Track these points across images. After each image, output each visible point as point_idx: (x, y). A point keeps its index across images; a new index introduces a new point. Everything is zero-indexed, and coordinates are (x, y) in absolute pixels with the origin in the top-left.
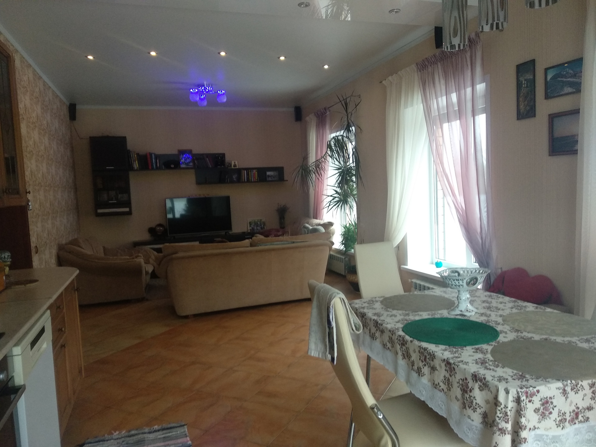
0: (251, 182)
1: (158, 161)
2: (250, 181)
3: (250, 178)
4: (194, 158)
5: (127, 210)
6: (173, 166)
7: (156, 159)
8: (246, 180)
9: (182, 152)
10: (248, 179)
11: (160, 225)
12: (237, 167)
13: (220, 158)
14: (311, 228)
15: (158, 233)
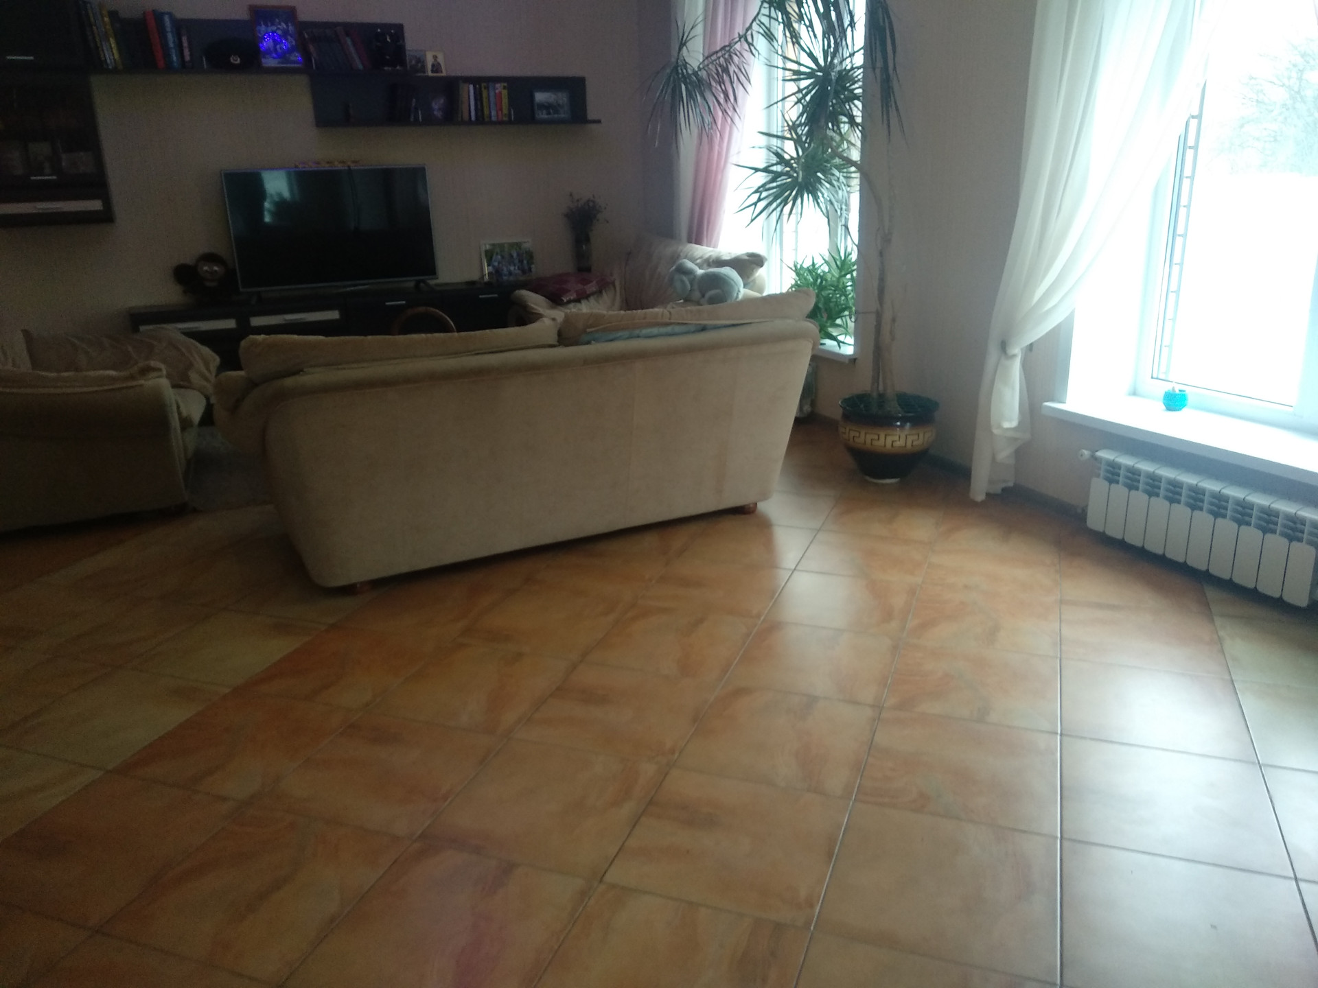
0: (491, 123)
1: (184, 40)
2: (486, 120)
3: (486, 112)
4: (306, 36)
5: (96, 205)
6: (238, 61)
7: (179, 36)
8: (473, 118)
9: (261, 15)
10: (479, 114)
11: (210, 258)
12: (444, 74)
13: (389, 40)
14: (700, 272)
15: (208, 284)
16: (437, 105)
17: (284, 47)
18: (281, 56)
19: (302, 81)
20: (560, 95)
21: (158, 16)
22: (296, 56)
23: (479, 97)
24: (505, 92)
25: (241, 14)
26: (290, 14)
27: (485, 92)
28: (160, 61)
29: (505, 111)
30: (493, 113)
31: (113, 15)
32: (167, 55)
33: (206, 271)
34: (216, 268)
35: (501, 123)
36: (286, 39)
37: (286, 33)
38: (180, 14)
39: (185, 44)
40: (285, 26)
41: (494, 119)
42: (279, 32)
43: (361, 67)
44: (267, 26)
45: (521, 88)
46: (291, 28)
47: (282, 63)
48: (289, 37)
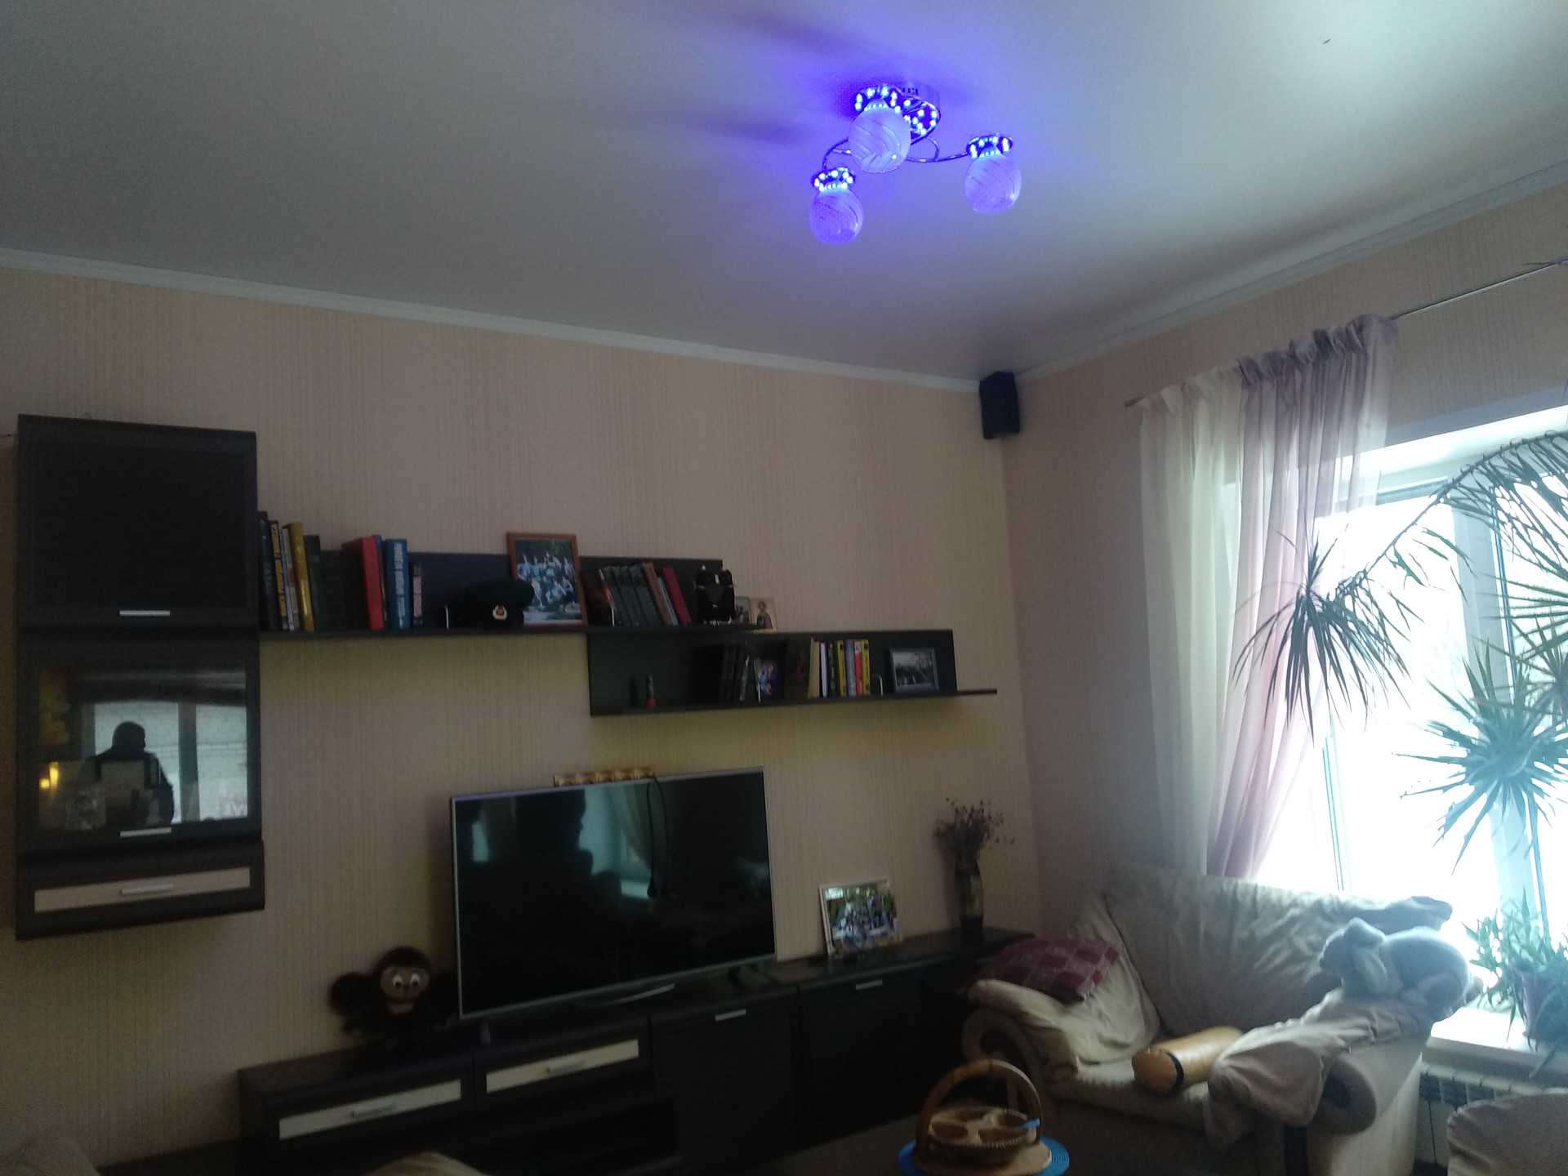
0: (848, 698)
1: (417, 582)
2: (843, 694)
3: (842, 683)
4: (602, 577)
5: (237, 879)
6: (505, 617)
7: (410, 576)
8: (825, 694)
9: (526, 546)
10: (833, 687)
11: (402, 957)
12: (774, 630)
13: (717, 581)
14: (1387, 939)
15: (398, 1009)
16: (763, 673)
17: (556, 593)
18: (552, 608)
19: (575, 646)
20: (923, 655)
21: (386, 548)
22: (573, 608)
23: (832, 662)
24: (866, 654)
25: (493, 545)
26: (567, 546)
27: (840, 654)
28: (377, 617)
29: (867, 681)
30: (853, 685)
31: (312, 542)
32: (389, 605)
33: (398, 984)
34: (415, 977)
35: (860, 698)
36: (560, 581)
37: (560, 574)
38: (417, 546)
39: (417, 590)
40: (559, 564)
41: (853, 693)
42: (550, 572)
43: (674, 621)
44: (533, 563)
45: (882, 643)
46: (567, 567)
47: (554, 618)
48: (564, 580)
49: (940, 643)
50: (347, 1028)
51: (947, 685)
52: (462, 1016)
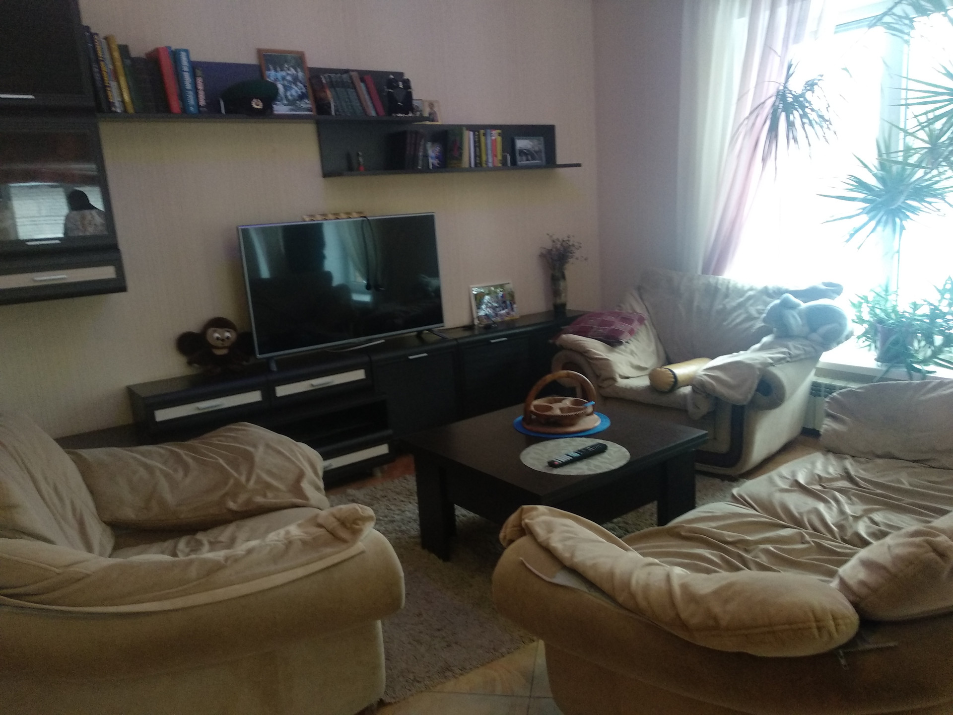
0: (489, 169)
1: (200, 81)
2: (484, 165)
3: (484, 158)
5: (107, 272)
6: (259, 106)
7: (194, 76)
8: (473, 165)
9: (270, 59)
10: (478, 161)
13: (401, 86)
14: (803, 306)
15: (219, 352)
16: (433, 151)
17: (294, 94)
18: (291, 103)
19: (309, 130)
20: (536, 142)
21: (175, 55)
22: (307, 104)
23: (477, 144)
24: (499, 139)
25: (249, 58)
26: (299, 60)
27: (483, 139)
28: (175, 105)
29: (500, 157)
30: (490, 160)
31: (124, 50)
32: (182, 97)
33: (218, 338)
34: (227, 334)
35: (495, 169)
36: (296, 85)
37: (295, 80)
38: (198, 56)
39: (200, 87)
40: (295, 72)
41: (490, 165)
42: (289, 78)
43: (373, 113)
44: (276, 71)
45: (510, 133)
46: (300, 74)
47: (294, 111)
48: (299, 84)
49: (546, 133)
50: (190, 363)
51: (550, 160)
52: (258, 356)
